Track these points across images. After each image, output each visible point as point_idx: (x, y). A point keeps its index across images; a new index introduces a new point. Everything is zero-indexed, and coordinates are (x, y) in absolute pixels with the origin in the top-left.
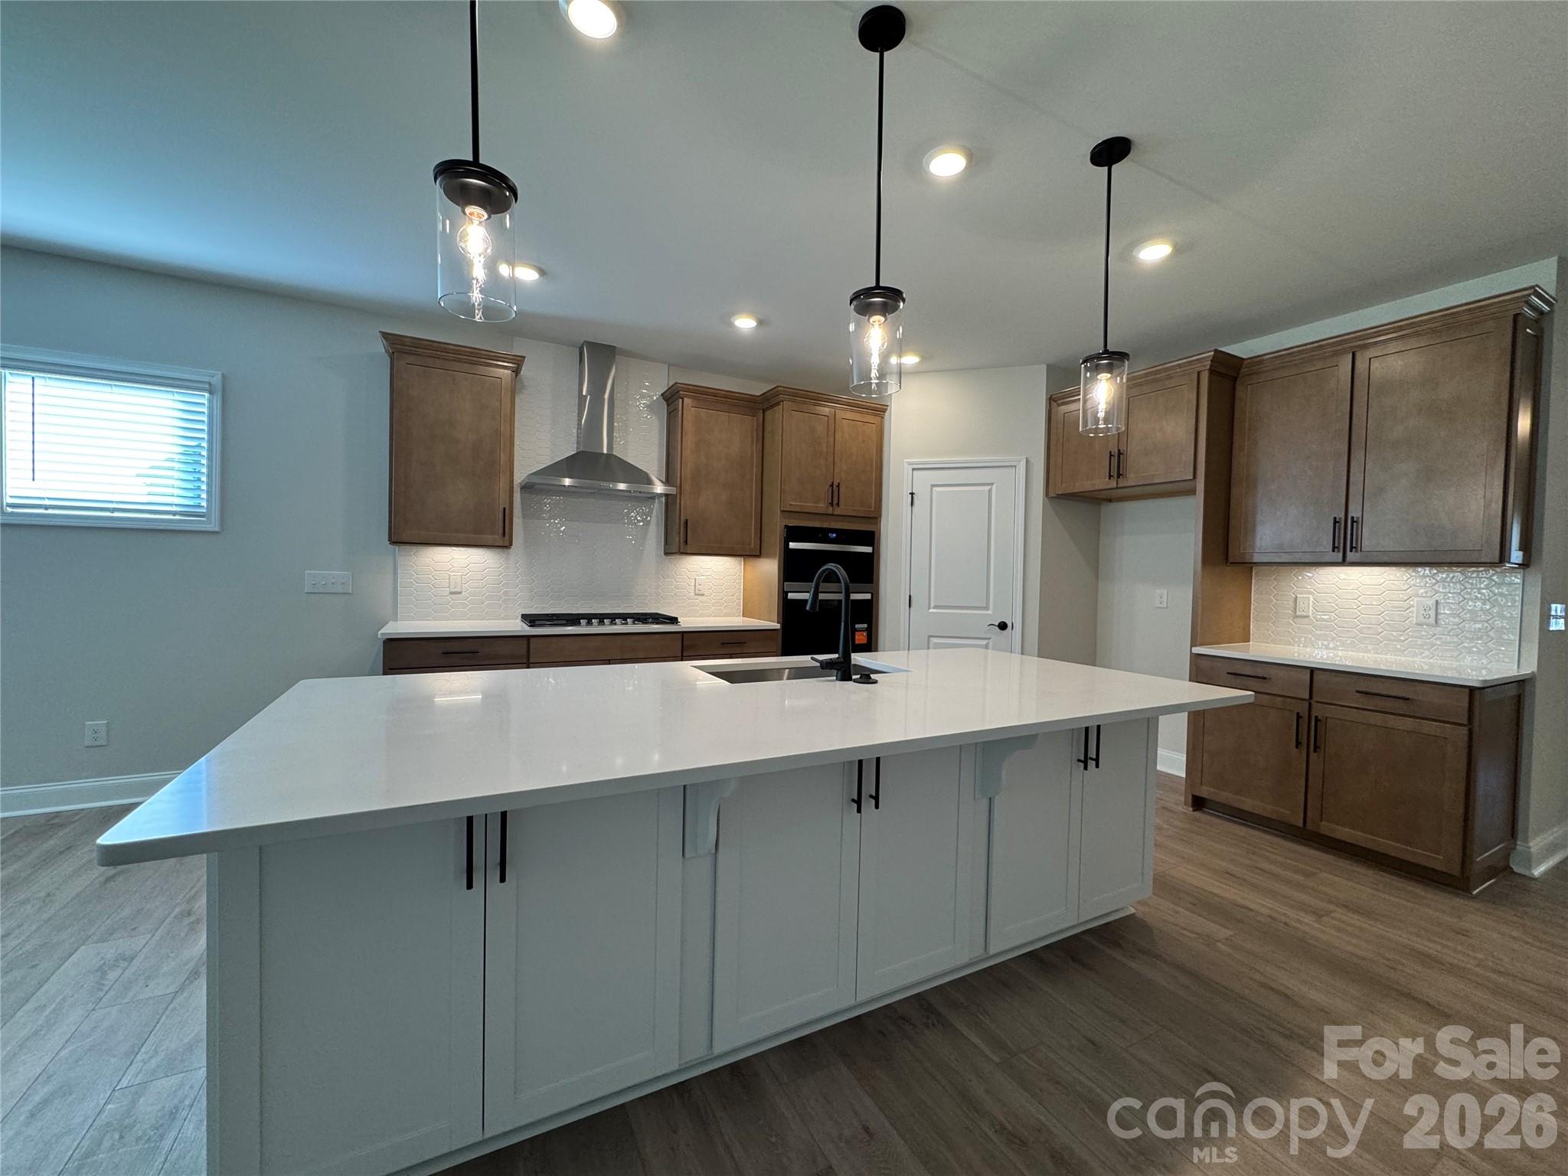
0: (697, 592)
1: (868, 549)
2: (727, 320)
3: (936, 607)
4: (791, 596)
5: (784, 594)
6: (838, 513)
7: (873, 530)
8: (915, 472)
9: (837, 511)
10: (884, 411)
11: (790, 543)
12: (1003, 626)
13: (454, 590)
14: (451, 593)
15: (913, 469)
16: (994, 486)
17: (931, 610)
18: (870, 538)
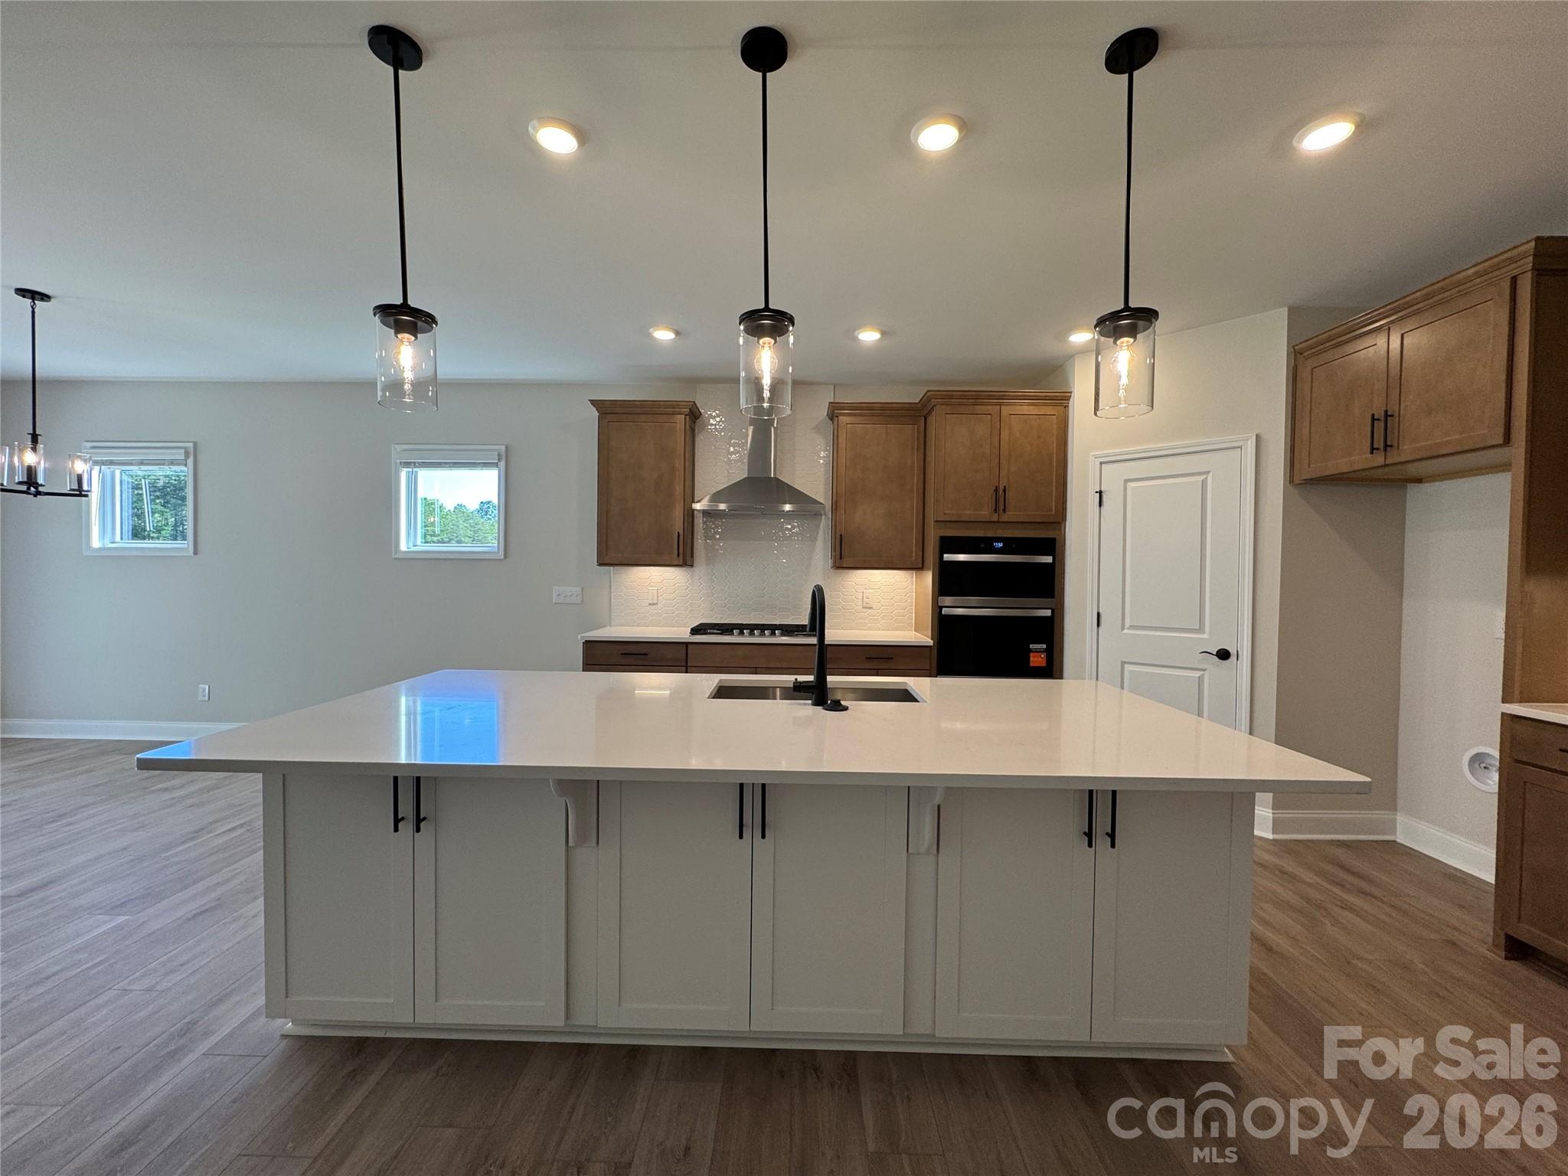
0: (865, 605)
1: (1049, 559)
2: (850, 335)
3: (1132, 627)
4: (945, 611)
5: (937, 609)
6: (1006, 520)
7: (1054, 537)
8: (1103, 466)
9: (1005, 518)
10: (1068, 399)
11: (945, 555)
12: (1224, 655)
13: (651, 602)
14: (650, 604)
15: (1101, 463)
16: (1211, 474)
17: (1125, 631)
18: (1052, 545)
